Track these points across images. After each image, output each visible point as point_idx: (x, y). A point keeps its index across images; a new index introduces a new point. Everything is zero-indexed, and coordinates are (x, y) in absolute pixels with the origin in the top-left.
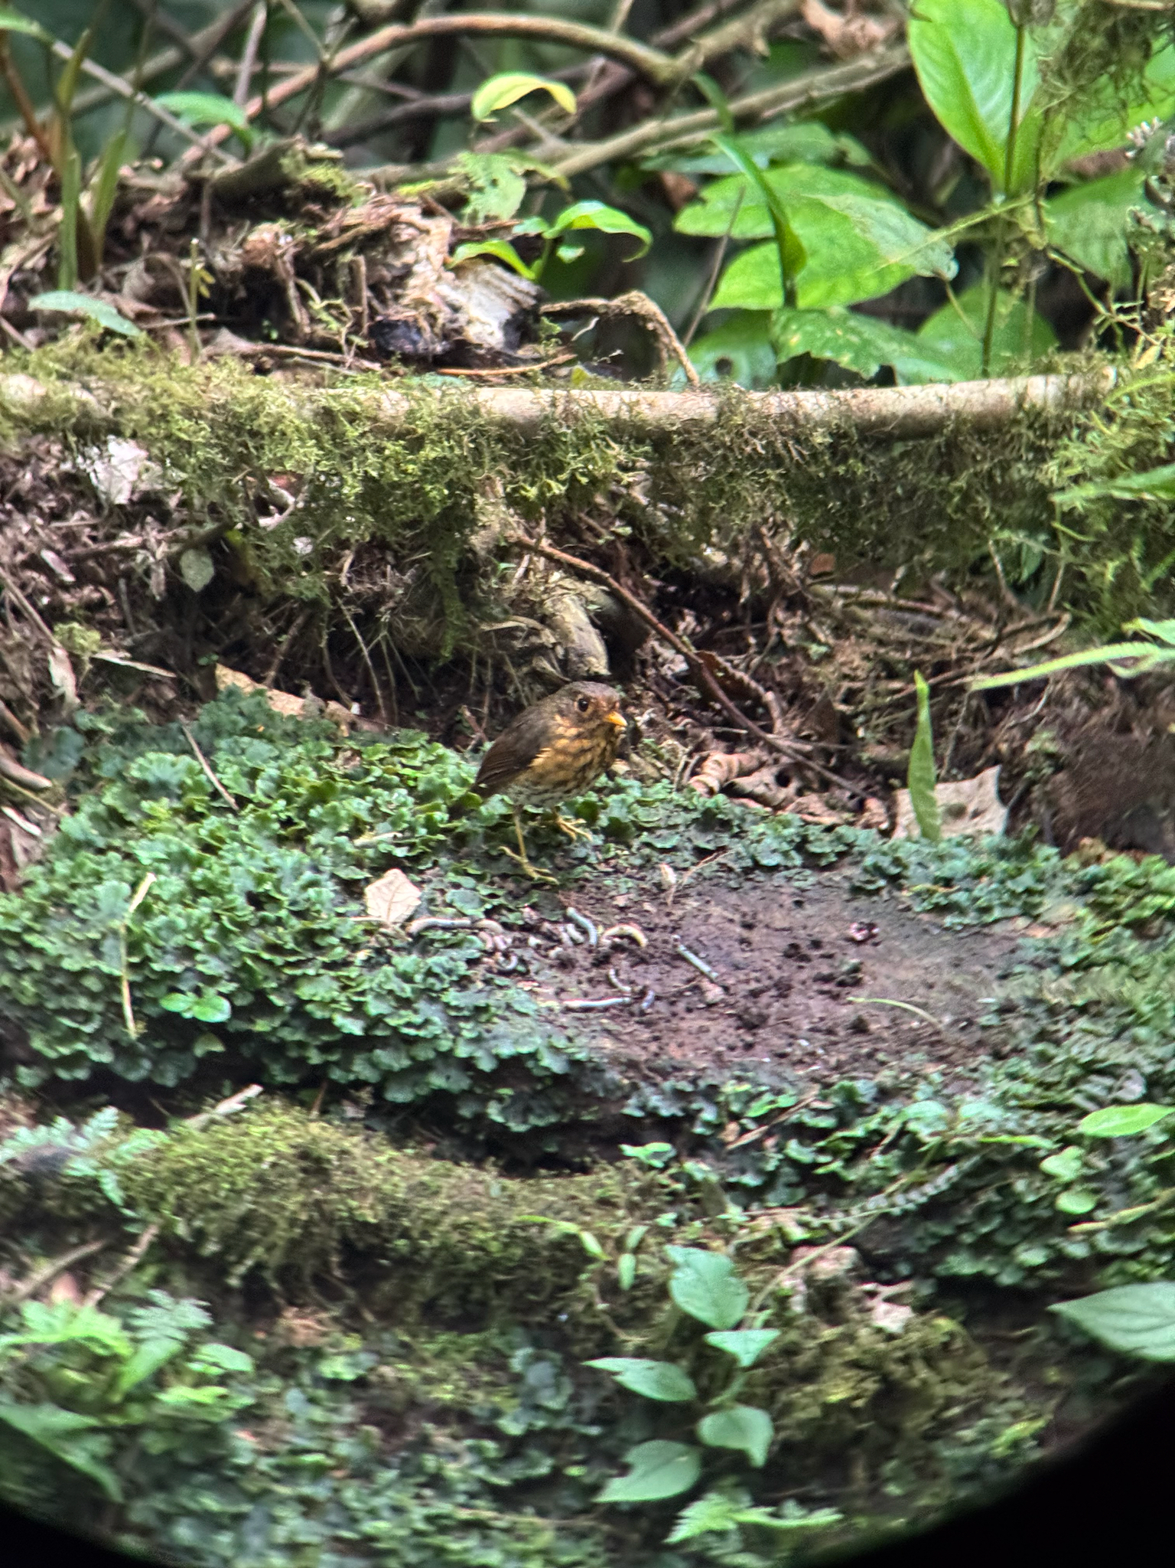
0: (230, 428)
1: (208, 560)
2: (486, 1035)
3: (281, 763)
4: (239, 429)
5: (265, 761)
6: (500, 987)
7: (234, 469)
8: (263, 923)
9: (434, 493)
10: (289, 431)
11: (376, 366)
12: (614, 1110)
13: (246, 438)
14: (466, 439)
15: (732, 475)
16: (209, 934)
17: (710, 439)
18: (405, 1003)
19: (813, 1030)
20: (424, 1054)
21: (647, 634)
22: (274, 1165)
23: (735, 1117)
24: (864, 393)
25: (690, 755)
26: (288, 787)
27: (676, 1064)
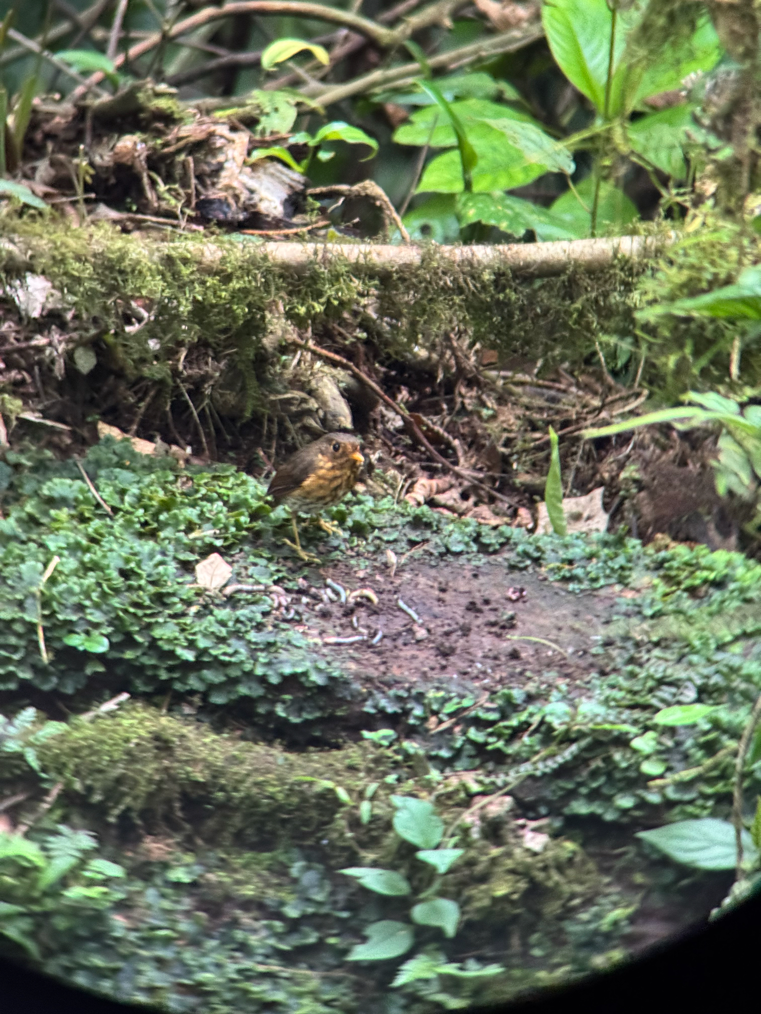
0: (106, 268)
1: (92, 354)
2: (275, 661)
3: (141, 485)
4: (111, 269)
5: (130, 484)
6: (284, 630)
7: (108, 295)
8: (130, 588)
9: (239, 311)
10: (144, 270)
11: (201, 228)
12: (357, 709)
13: (116, 274)
14: (259, 276)
15: (431, 300)
16: (94, 596)
17: (417, 276)
18: (222, 640)
19: (485, 657)
20: (234, 673)
21: (377, 402)
22: (138, 745)
23: (435, 713)
24: (515, 247)
25: (405, 480)
26: (146, 501)
27: (397, 679)
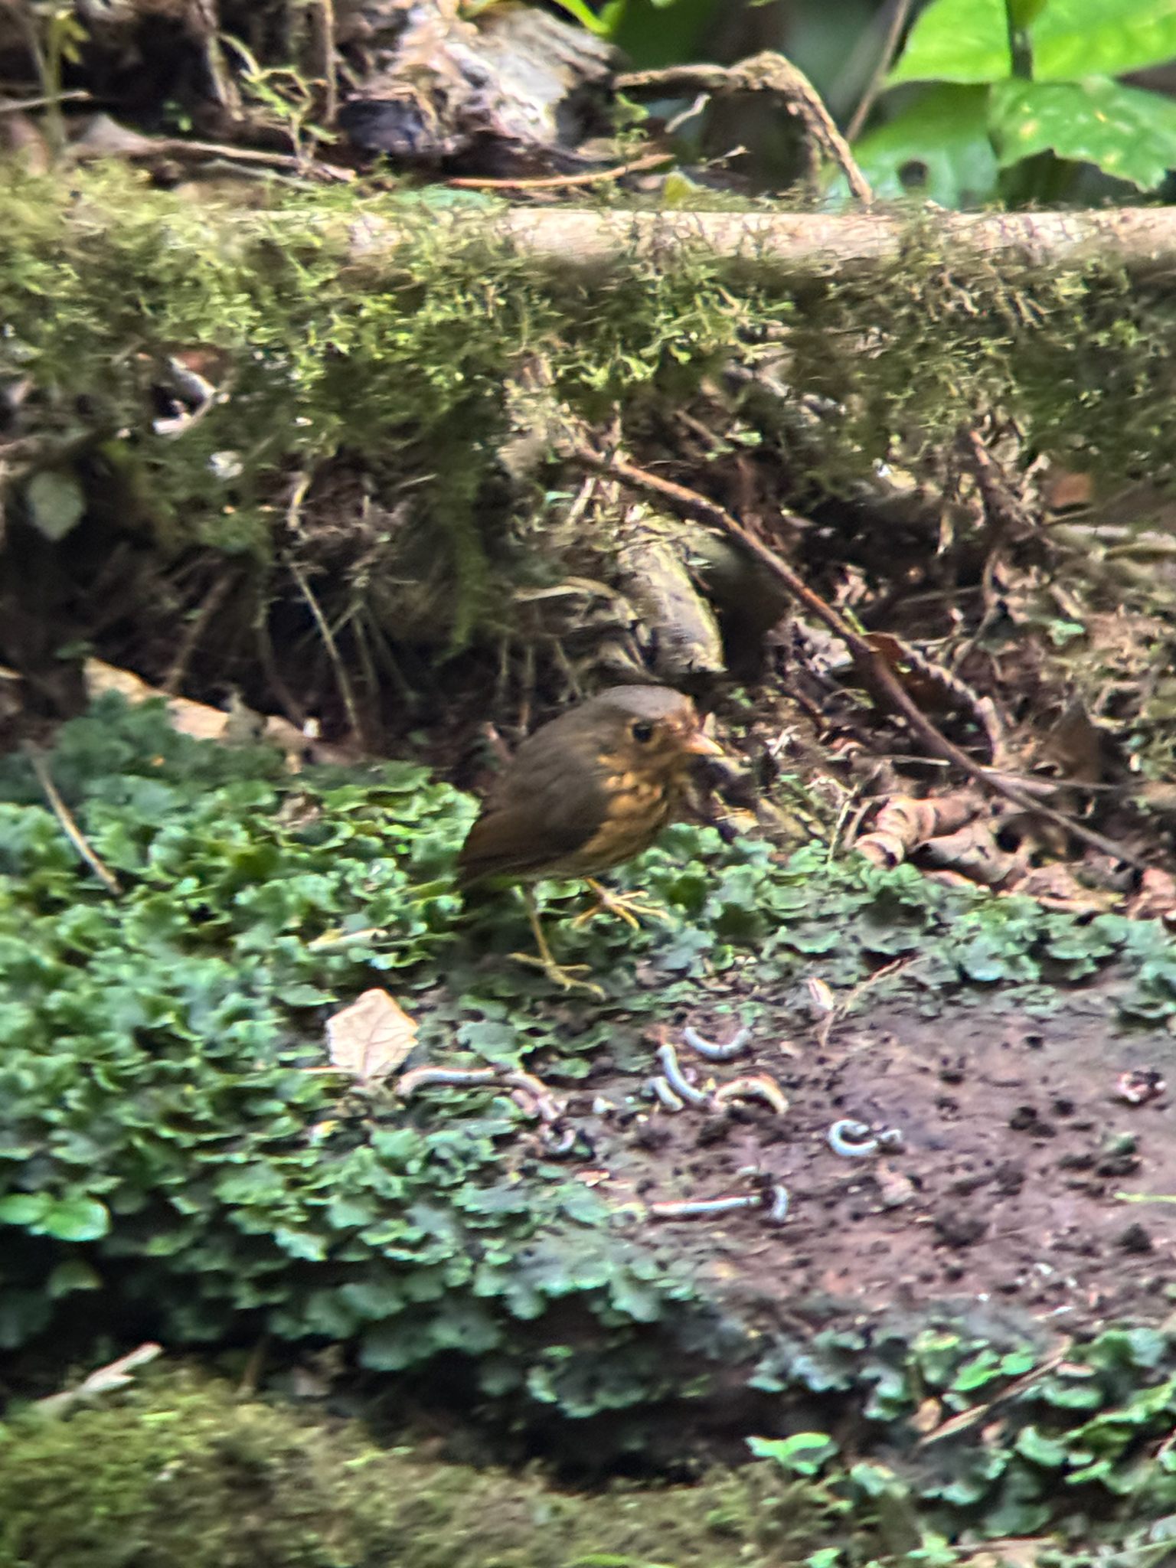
0: (112, 274)
1: (73, 489)
2: (526, 1260)
3: (191, 817)
4: (123, 276)
5: (164, 815)
6: (549, 1182)
7: (113, 342)
8: (162, 1078)
9: (439, 380)
10: (206, 278)
11: (349, 175)
12: (734, 1381)
13: (138, 291)
14: (492, 291)
15: (924, 348)
16: (73, 1097)
17: (889, 289)
18: (392, 1208)
19: (1060, 1248)
20: (424, 1291)
21: (787, 605)
22: (180, 1475)
23: (935, 1391)
24: (1140, 215)
25: (856, 801)
26: (201, 858)
27: (836, 1303)
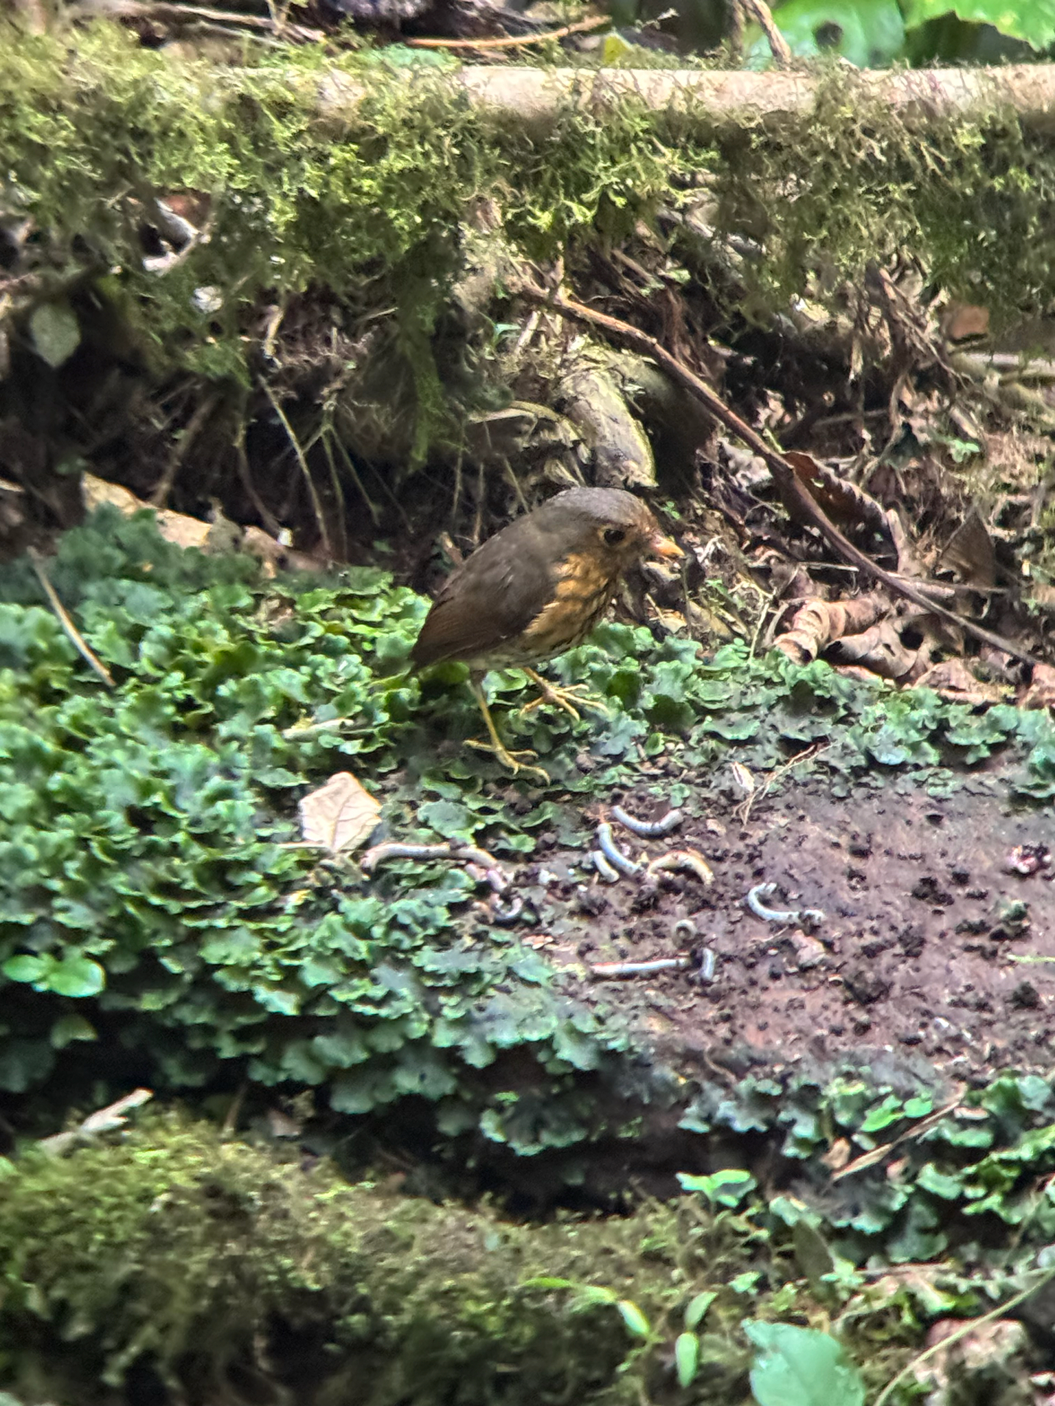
0: (105, 126)
1: (69, 320)
2: (477, 1015)
3: (177, 617)
4: (116, 127)
5: (153, 615)
6: (499, 945)
7: (109, 186)
8: (152, 851)
9: (401, 221)
10: (190, 131)
11: (318, 35)
12: (665, 1123)
14: (447, 141)
15: (837, 193)
16: (72, 867)
17: (805, 140)
18: (359, 968)
19: (956, 1004)
20: (388, 1042)
21: (713, 427)
22: (169, 1206)
23: (845, 1132)
24: (1031, 71)
25: (775, 603)
26: (187, 653)
27: (756, 1055)
